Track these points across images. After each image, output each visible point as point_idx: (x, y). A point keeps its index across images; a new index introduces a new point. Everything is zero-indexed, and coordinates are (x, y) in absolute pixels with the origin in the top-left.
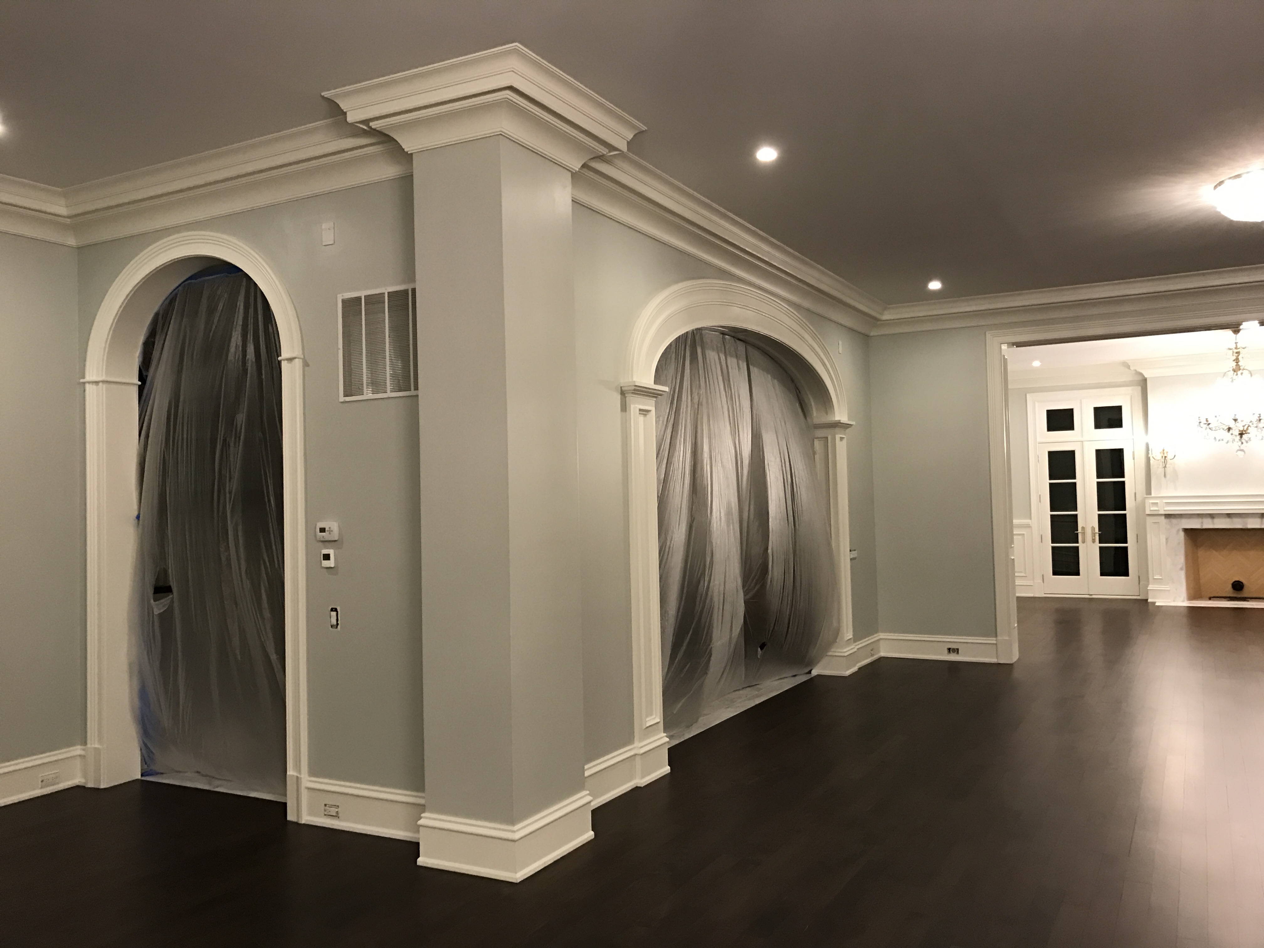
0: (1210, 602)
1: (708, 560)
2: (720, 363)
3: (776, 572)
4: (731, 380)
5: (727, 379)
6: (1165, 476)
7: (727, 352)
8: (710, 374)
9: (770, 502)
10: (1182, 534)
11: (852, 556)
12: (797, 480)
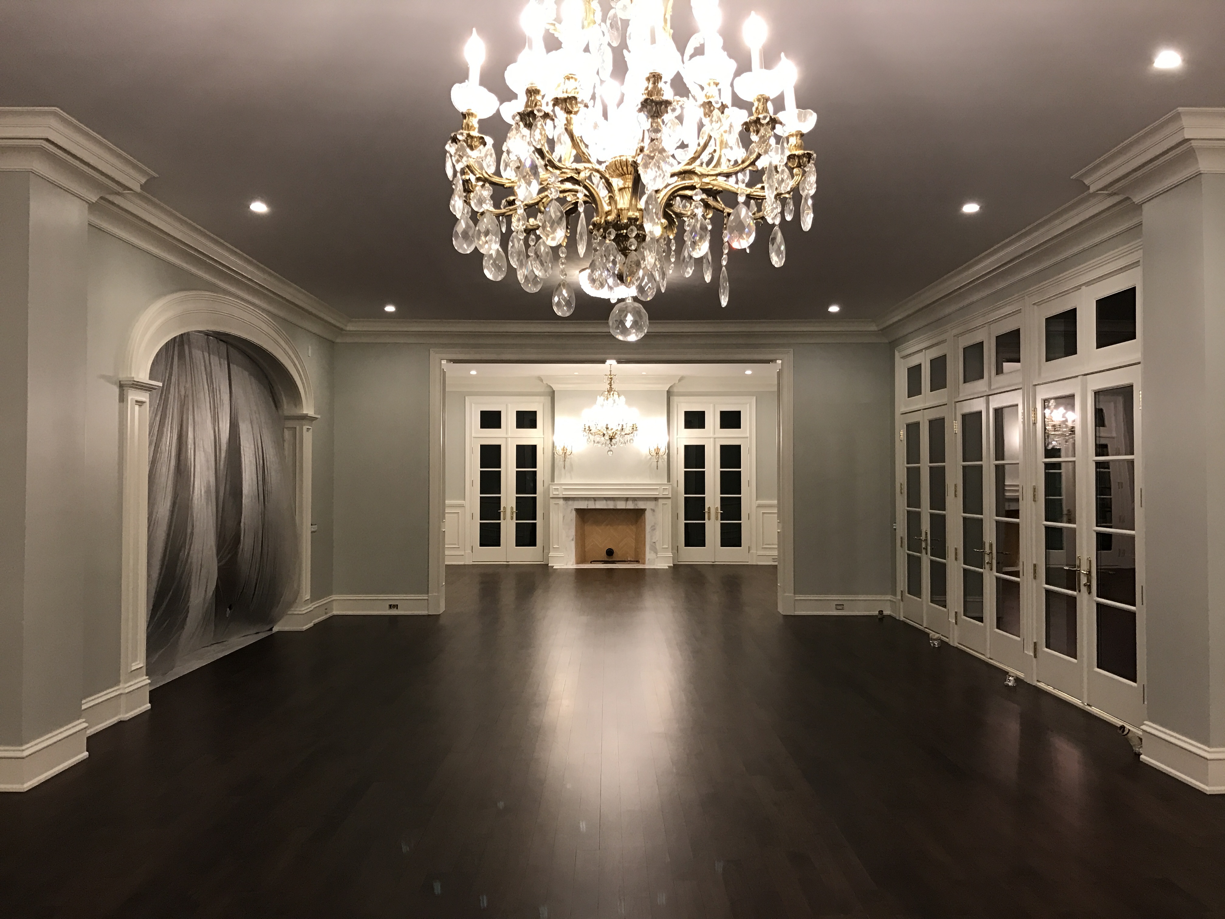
0: (591, 565)
1: (189, 531)
2: (205, 362)
3: (247, 542)
4: (213, 377)
5: (210, 376)
6: (564, 468)
7: (211, 353)
8: (195, 370)
9: (244, 482)
10: (574, 513)
11: (313, 530)
12: (268, 464)
